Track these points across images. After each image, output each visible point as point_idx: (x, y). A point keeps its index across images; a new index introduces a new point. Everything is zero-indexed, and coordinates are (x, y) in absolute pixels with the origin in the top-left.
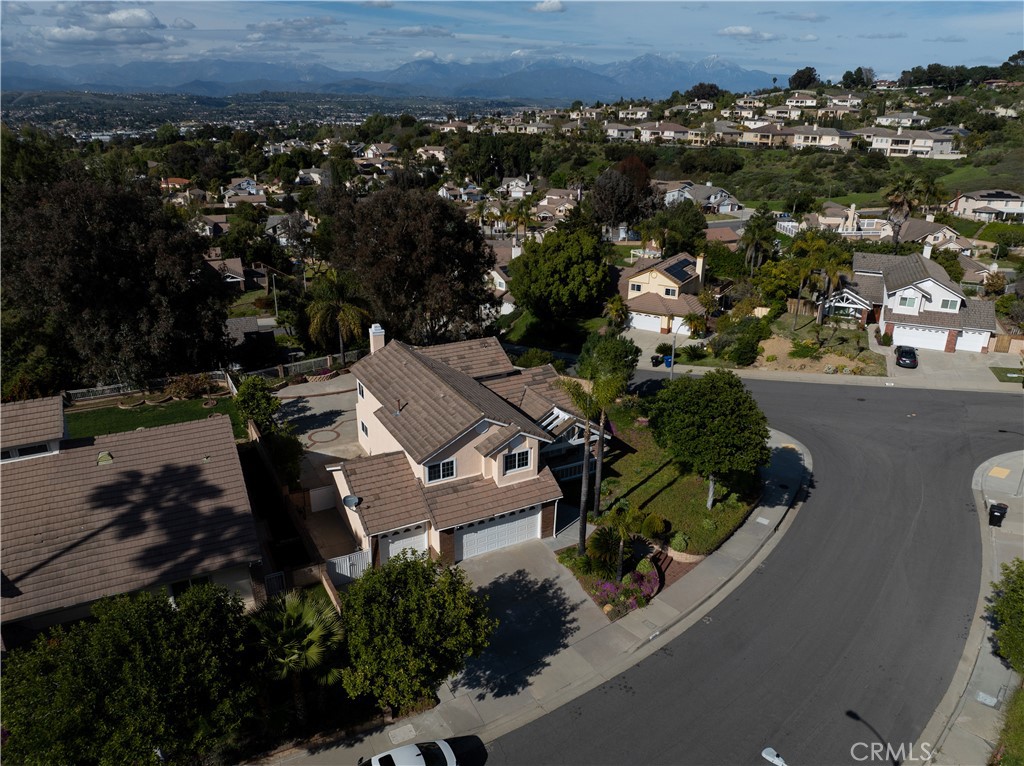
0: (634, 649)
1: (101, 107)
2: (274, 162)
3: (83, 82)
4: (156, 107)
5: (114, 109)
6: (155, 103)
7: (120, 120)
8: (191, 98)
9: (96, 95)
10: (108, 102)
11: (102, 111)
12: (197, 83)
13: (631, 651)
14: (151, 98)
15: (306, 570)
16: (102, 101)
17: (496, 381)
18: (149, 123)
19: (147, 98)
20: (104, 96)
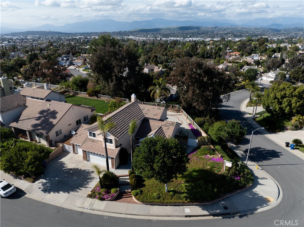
0: (78, 206)
1: (242, 31)
2: (268, 50)
3: (241, 24)
4: (257, 32)
5: (245, 32)
6: (258, 30)
7: (245, 35)
8: (270, 29)
9: (242, 28)
10: (245, 30)
11: (242, 32)
12: (274, 25)
13: (77, 206)
14: (257, 29)
15: (59, 144)
16: (243, 29)
17: (154, 121)
18: (253, 36)
19: (256, 29)
20: (244, 28)
